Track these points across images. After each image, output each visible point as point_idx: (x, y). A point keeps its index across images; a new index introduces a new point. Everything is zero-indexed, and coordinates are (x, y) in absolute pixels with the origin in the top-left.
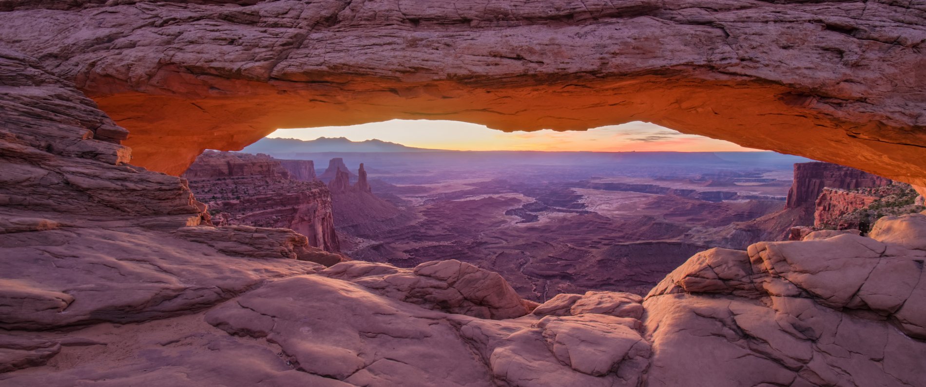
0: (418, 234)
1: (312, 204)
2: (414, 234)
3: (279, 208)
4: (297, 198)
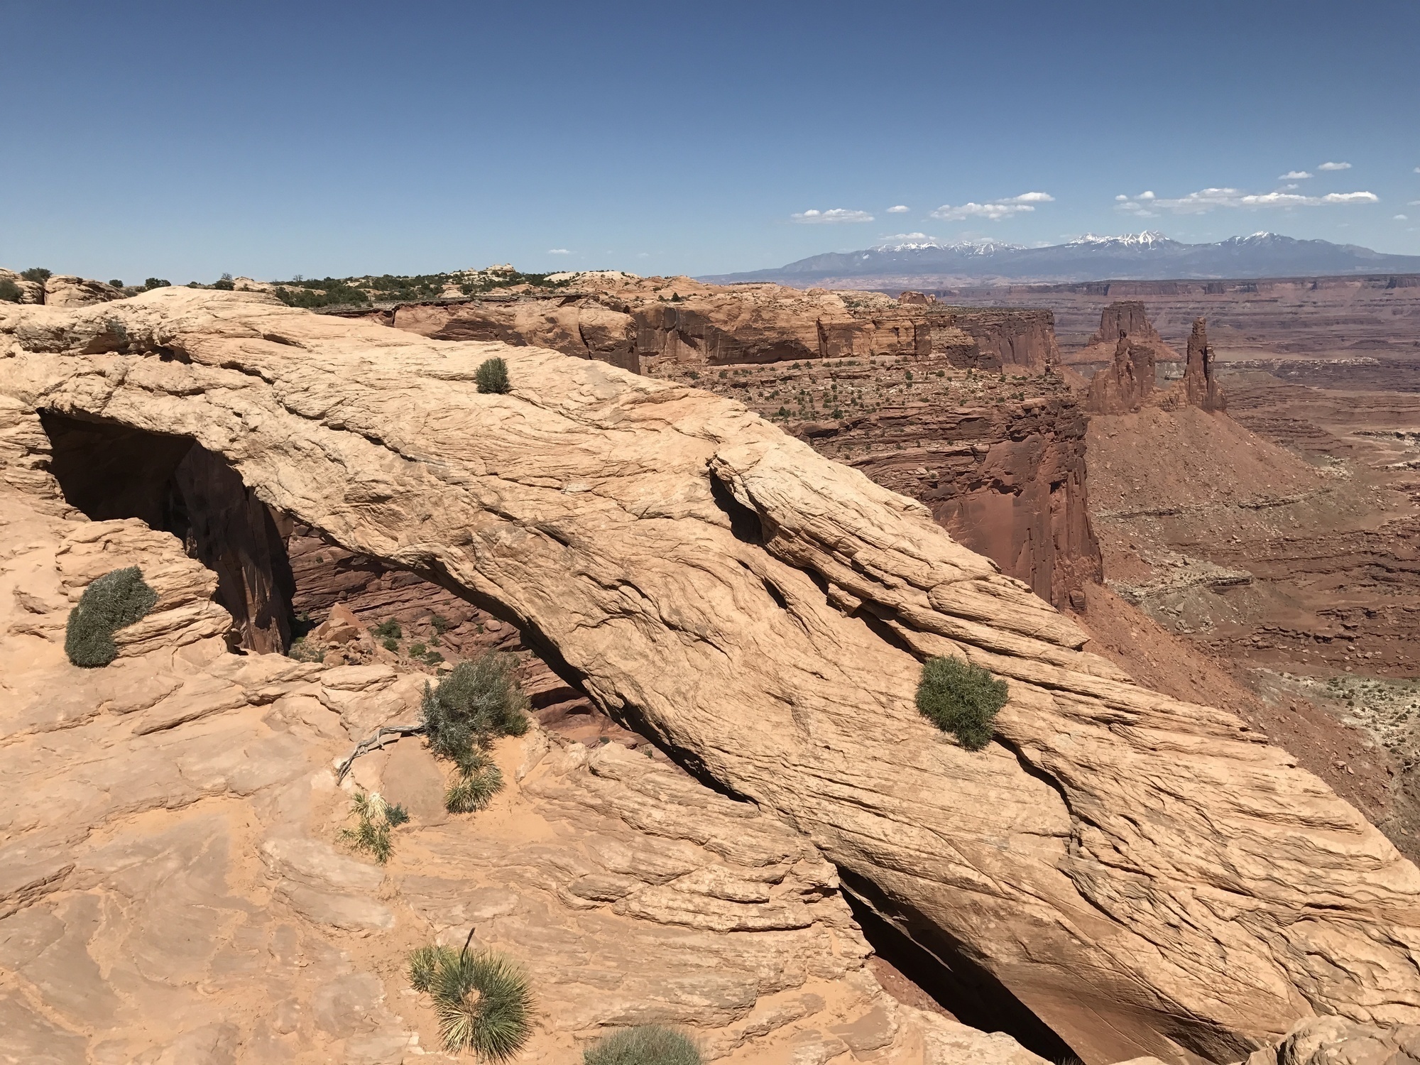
3: (935, 447)
4: (985, 423)
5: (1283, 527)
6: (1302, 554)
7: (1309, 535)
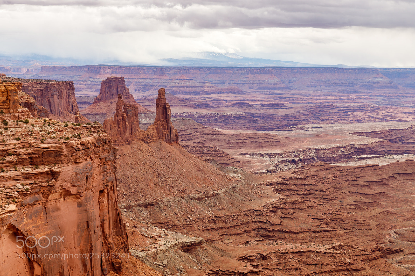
0: (264, 226)
1: (81, 165)
2: (258, 225)
3: (26, 170)
4: (58, 154)
5: (213, 209)
6: (225, 225)
7: (227, 214)
